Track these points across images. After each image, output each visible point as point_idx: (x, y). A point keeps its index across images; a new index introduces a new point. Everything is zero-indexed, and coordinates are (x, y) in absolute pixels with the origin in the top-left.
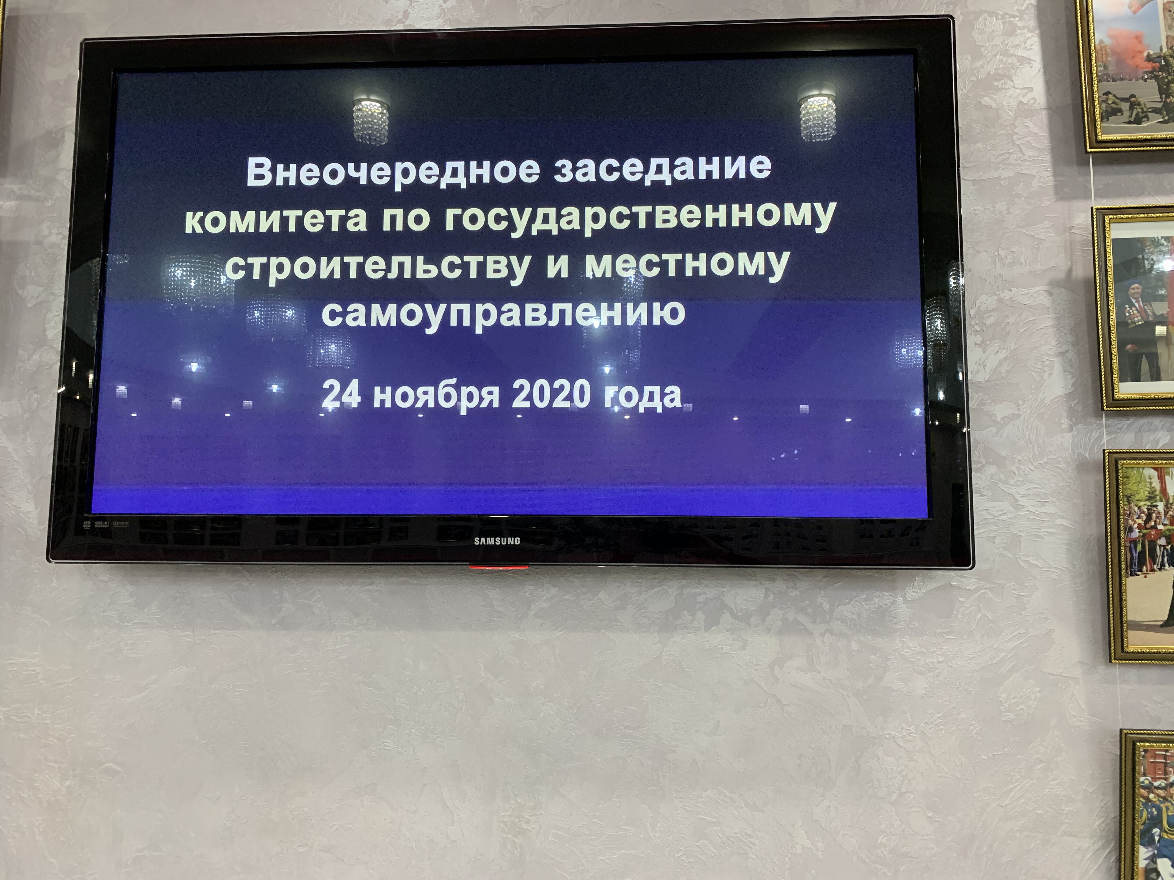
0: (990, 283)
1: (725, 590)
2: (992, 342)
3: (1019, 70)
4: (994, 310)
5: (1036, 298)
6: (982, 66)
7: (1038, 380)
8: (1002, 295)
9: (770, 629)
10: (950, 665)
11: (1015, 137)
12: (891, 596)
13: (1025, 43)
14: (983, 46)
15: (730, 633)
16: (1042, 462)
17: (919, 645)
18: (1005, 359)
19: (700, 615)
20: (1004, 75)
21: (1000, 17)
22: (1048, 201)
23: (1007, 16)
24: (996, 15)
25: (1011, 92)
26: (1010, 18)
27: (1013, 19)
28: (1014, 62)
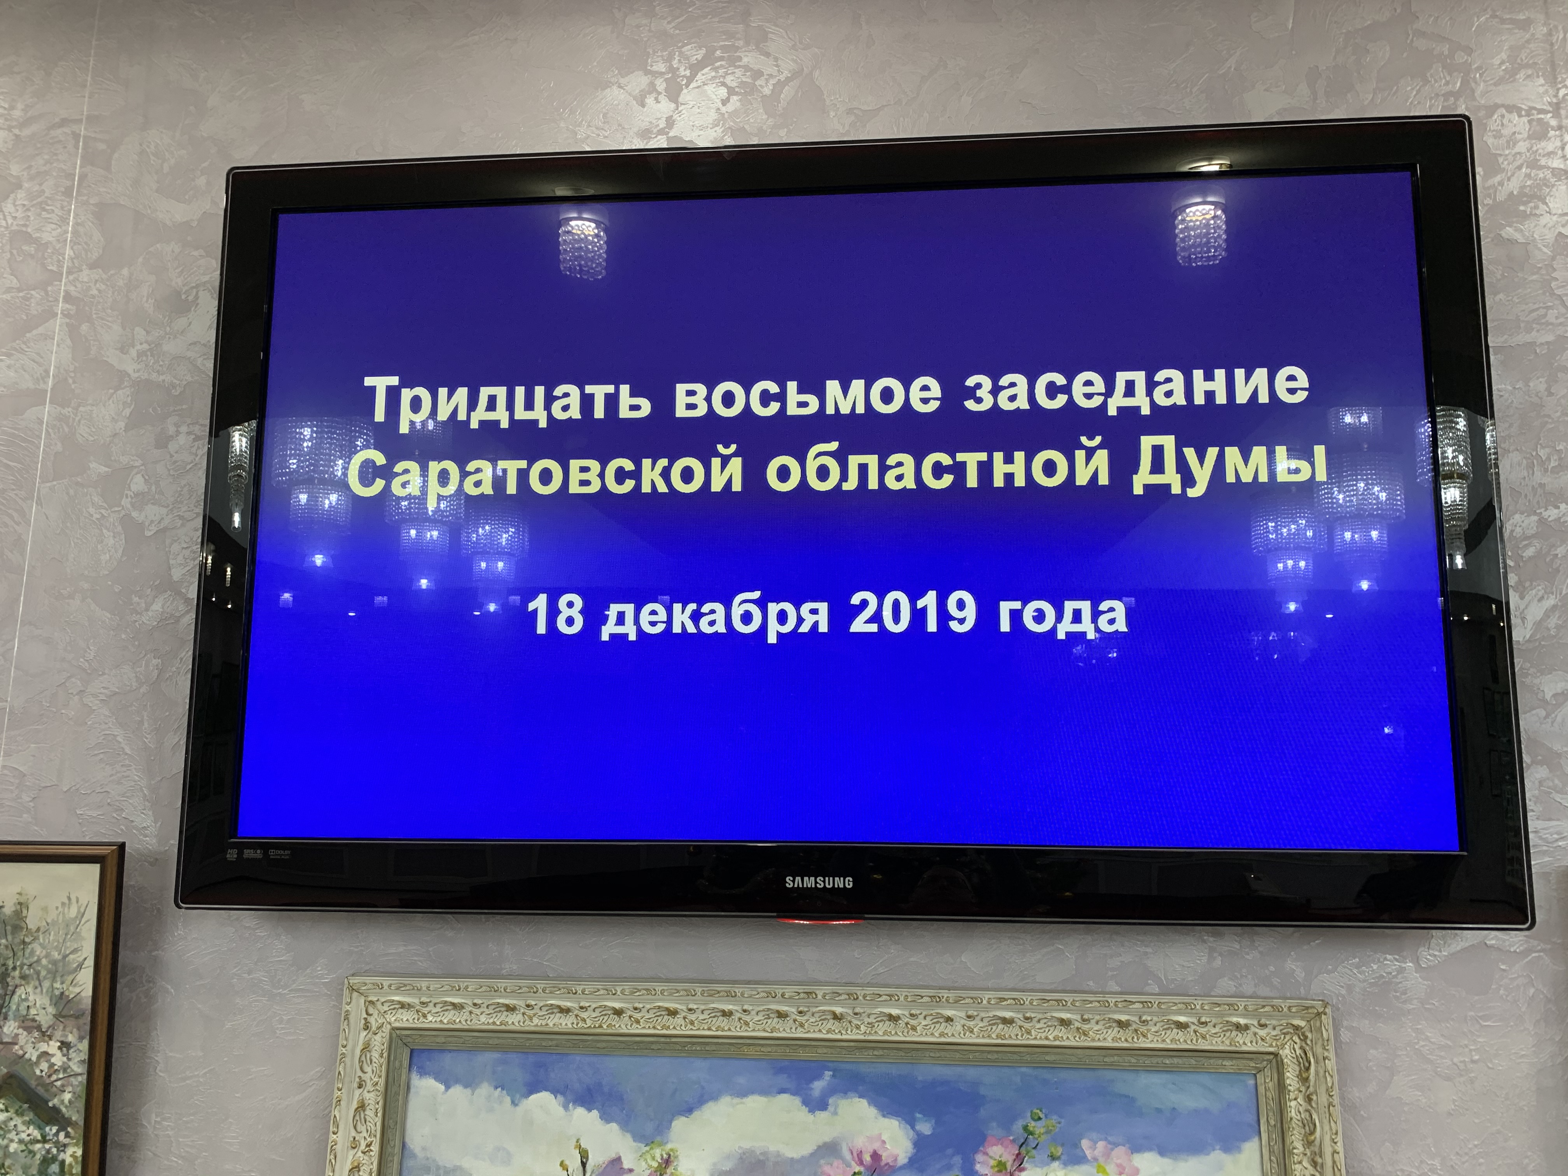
0: (1526, 495)
1: (1149, 950)
3: (1556, 187)
4: (1533, 536)
6: (1501, 184)
8: (1545, 514)
10: (1490, 1066)
11: (1553, 284)
12: (1397, 960)
14: (1501, 155)
17: (1442, 1035)
18: (1554, 607)
20: (1533, 197)
21: (1523, 113)
23: (1535, 112)
24: (1518, 110)
25: (1545, 219)
26: (1538, 114)
27: (1542, 116)
28: (1547, 177)
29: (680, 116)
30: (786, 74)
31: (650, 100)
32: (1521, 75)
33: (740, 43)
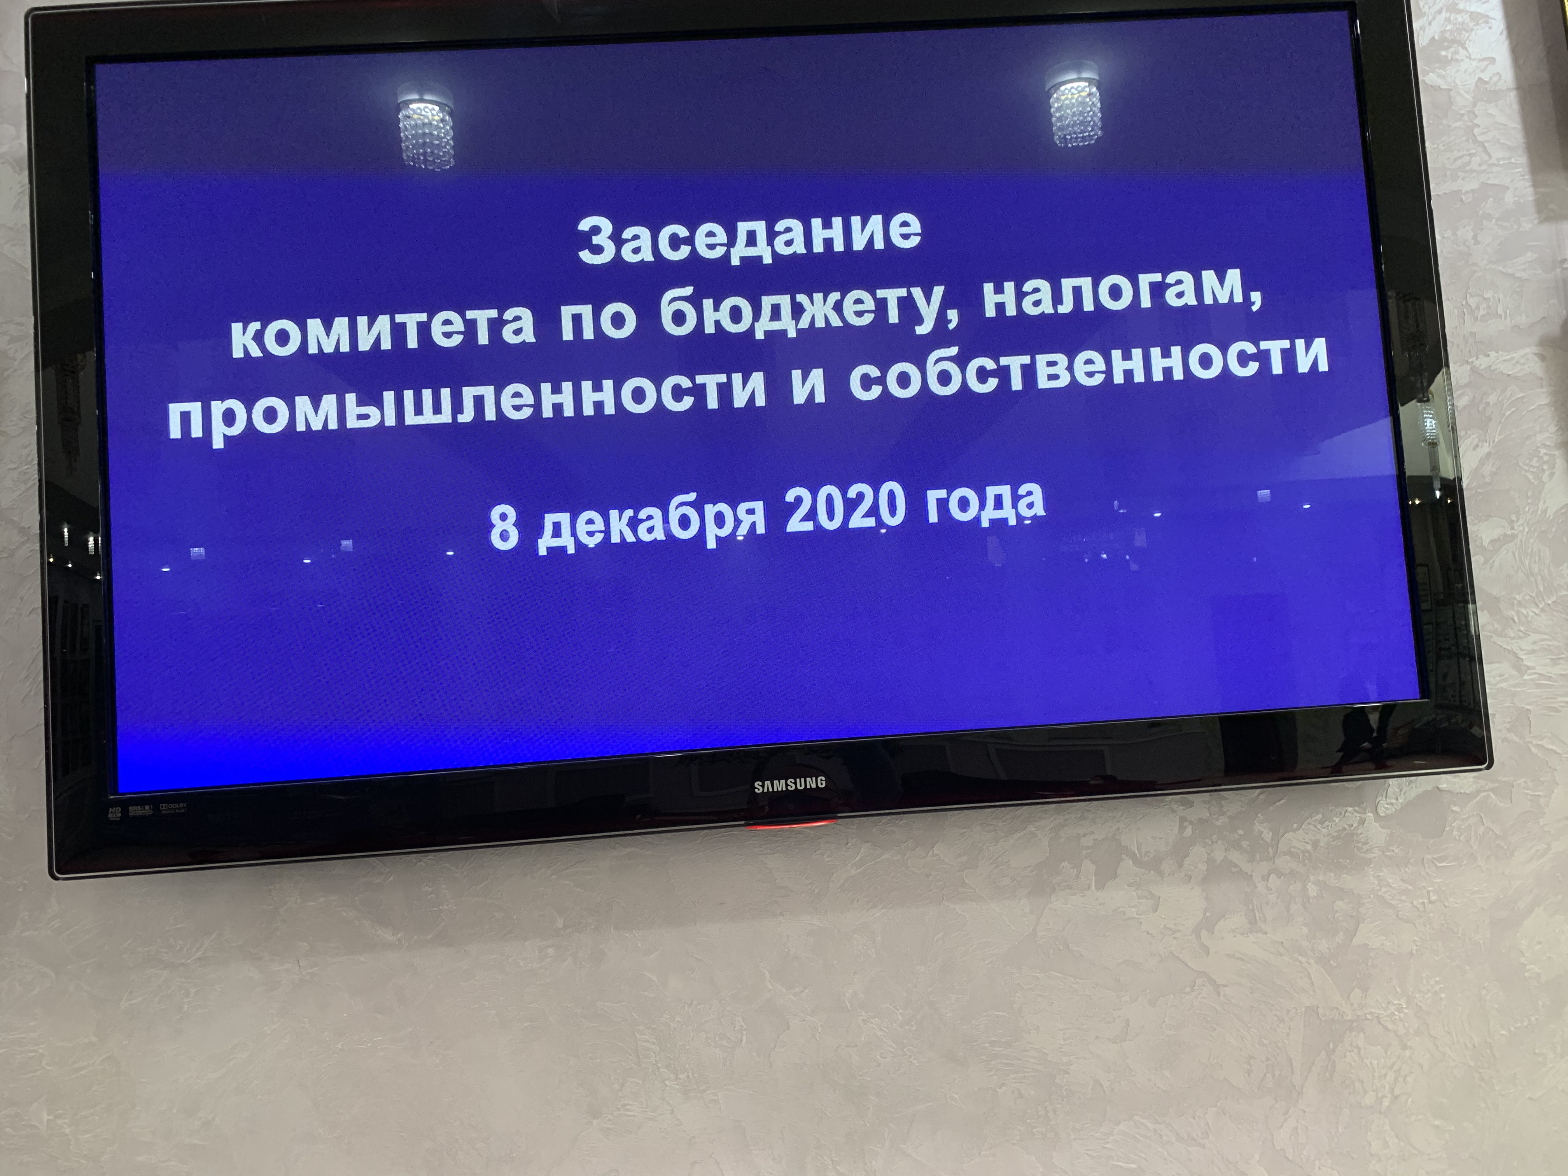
0: (1458, 346)
1: (1121, 824)
2: (1469, 432)
3: (1474, 31)
4: (1466, 386)
5: (1523, 364)
8: (1477, 363)
9: (1190, 877)
10: (1447, 904)
11: (1476, 131)
12: (1356, 811)
15: (1134, 889)
16: (1550, 602)
17: (1402, 880)
18: (1489, 454)
19: (1089, 867)
20: (1453, 41)
22: (1528, 223)
25: (1465, 65)
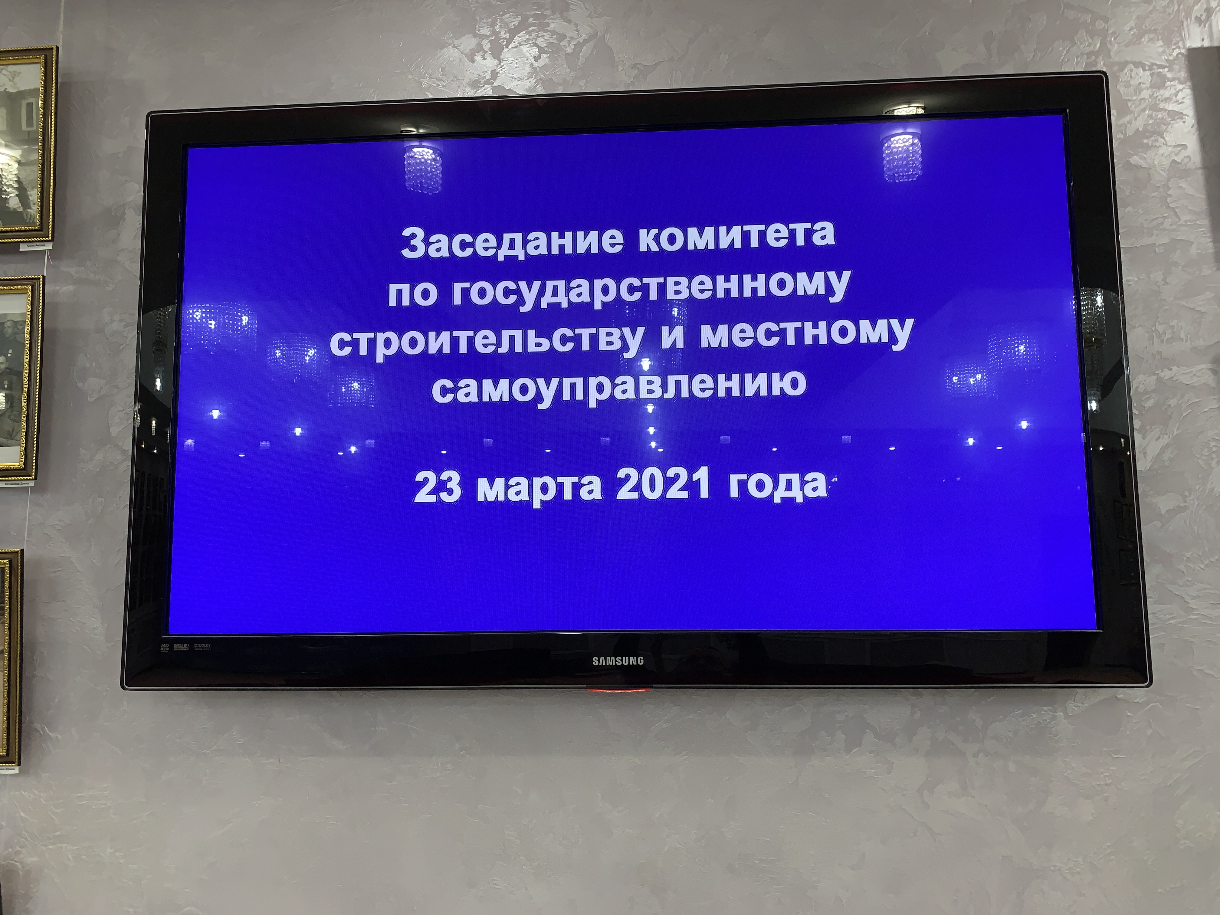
0: (1147, 361)
1: (867, 707)
2: (1153, 427)
3: (1171, 125)
4: (1153, 391)
5: (1199, 377)
6: (1130, 122)
7: (1206, 468)
8: (1162, 375)
11: (1169, 200)
13: (1176, 96)
14: (1129, 100)
16: (1212, 560)
18: (1167, 446)
19: (840, 736)
20: (1154, 132)
21: (1147, 68)
22: (1209, 269)
23: (1154, 67)
24: (1143, 66)
25: (1163, 150)
26: (1158, 68)
27: (1161, 70)
28: (1164, 117)
29: (502, 70)
30: (584, 36)
31: (478, 58)
32: (1145, 39)
33: (548, 12)
